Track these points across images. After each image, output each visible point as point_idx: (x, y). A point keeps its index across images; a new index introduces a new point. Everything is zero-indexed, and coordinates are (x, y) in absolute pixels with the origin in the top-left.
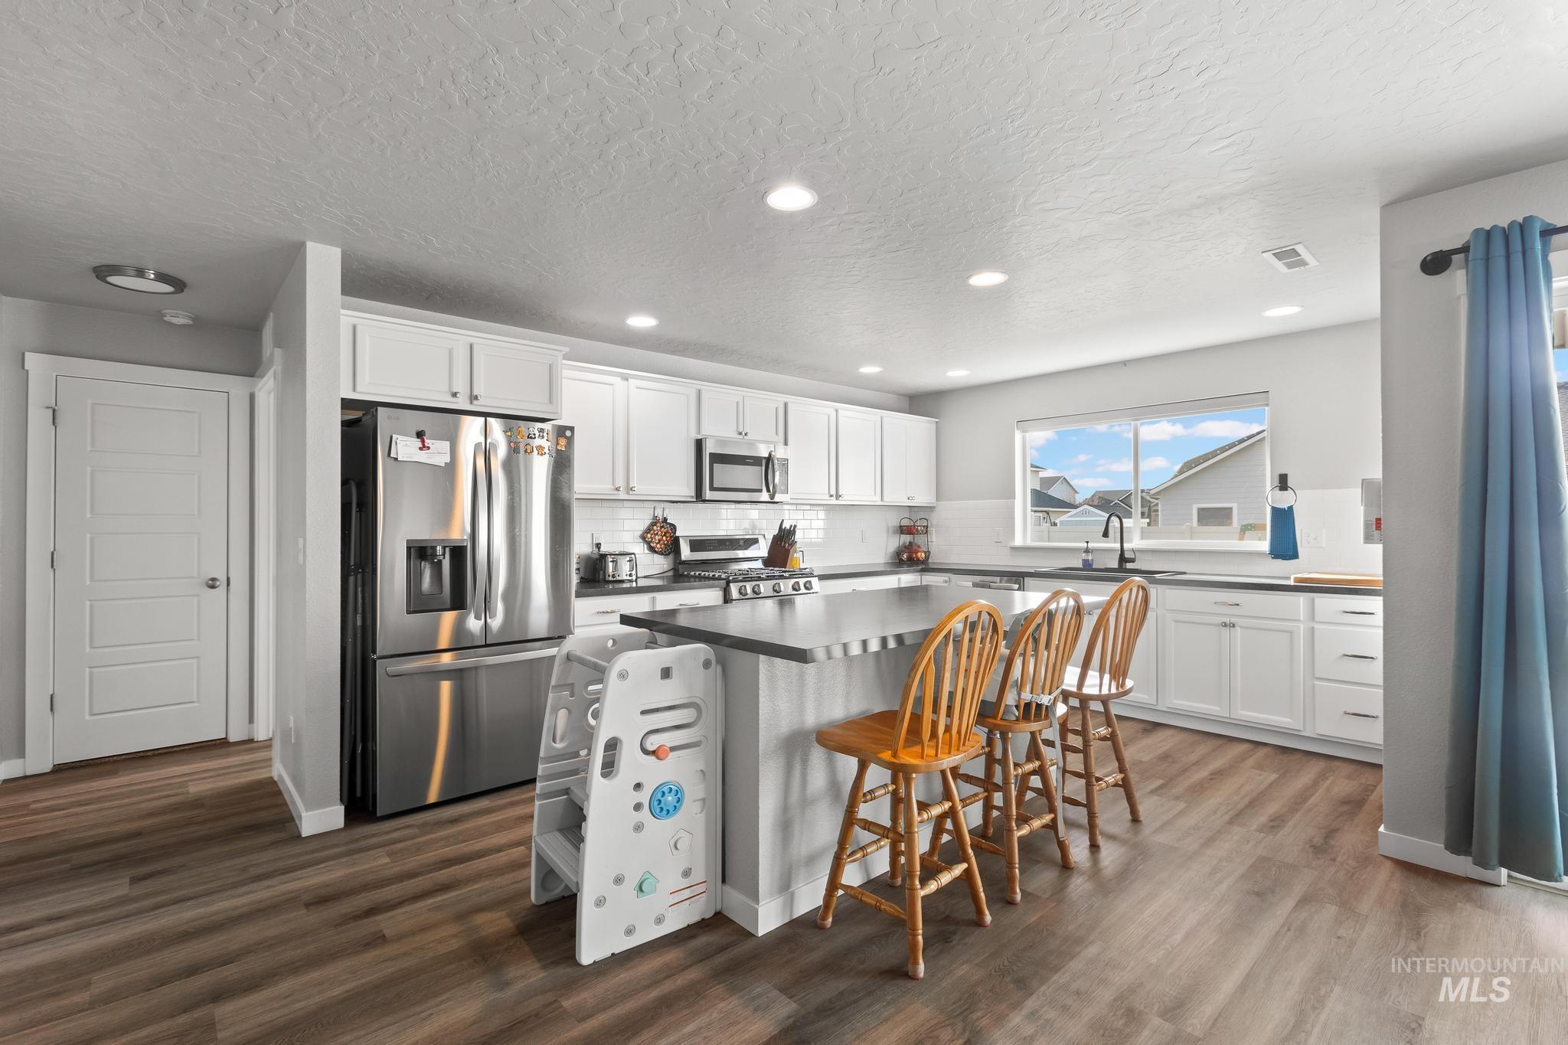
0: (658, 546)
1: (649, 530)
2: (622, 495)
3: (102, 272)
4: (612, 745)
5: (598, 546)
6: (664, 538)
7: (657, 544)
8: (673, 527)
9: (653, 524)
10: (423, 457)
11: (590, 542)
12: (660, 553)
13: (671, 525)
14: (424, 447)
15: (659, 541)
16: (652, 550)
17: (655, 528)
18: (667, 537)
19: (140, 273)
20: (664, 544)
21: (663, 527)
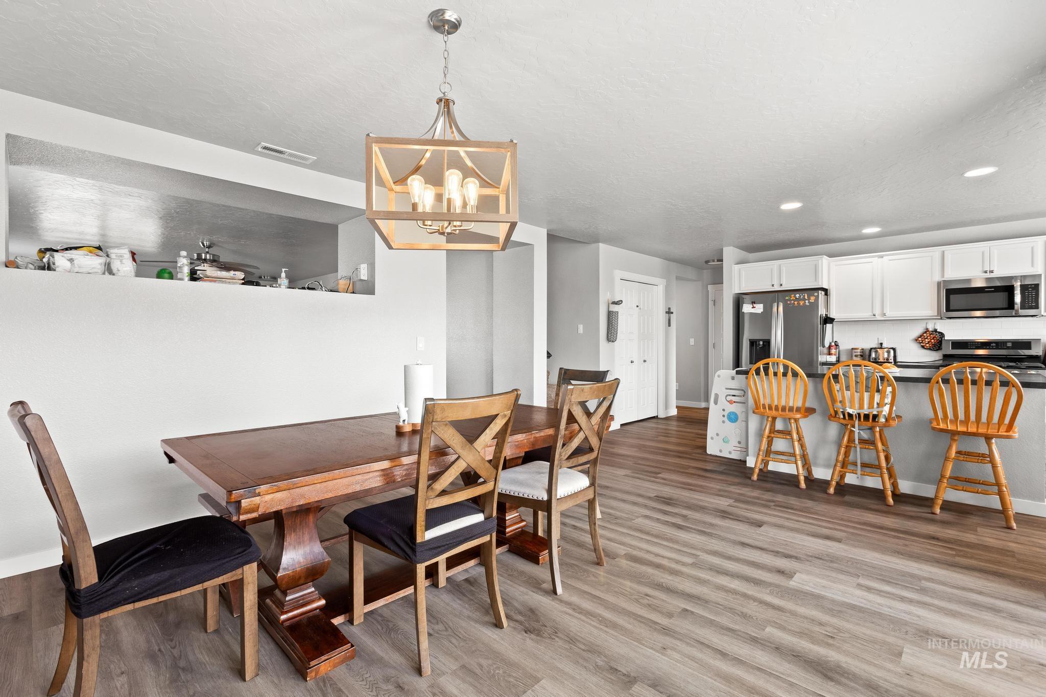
0: (927, 345)
1: (920, 336)
2: (878, 318)
3: (707, 262)
4: (717, 396)
5: (881, 344)
6: (933, 341)
7: (927, 344)
8: (942, 335)
9: (925, 332)
10: (753, 311)
11: (877, 342)
12: (930, 349)
13: (939, 333)
14: (753, 307)
15: (929, 342)
16: (923, 347)
17: (925, 335)
18: (934, 340)
19: (714, 261)
20: (933, 344)
21: (932, 334)
